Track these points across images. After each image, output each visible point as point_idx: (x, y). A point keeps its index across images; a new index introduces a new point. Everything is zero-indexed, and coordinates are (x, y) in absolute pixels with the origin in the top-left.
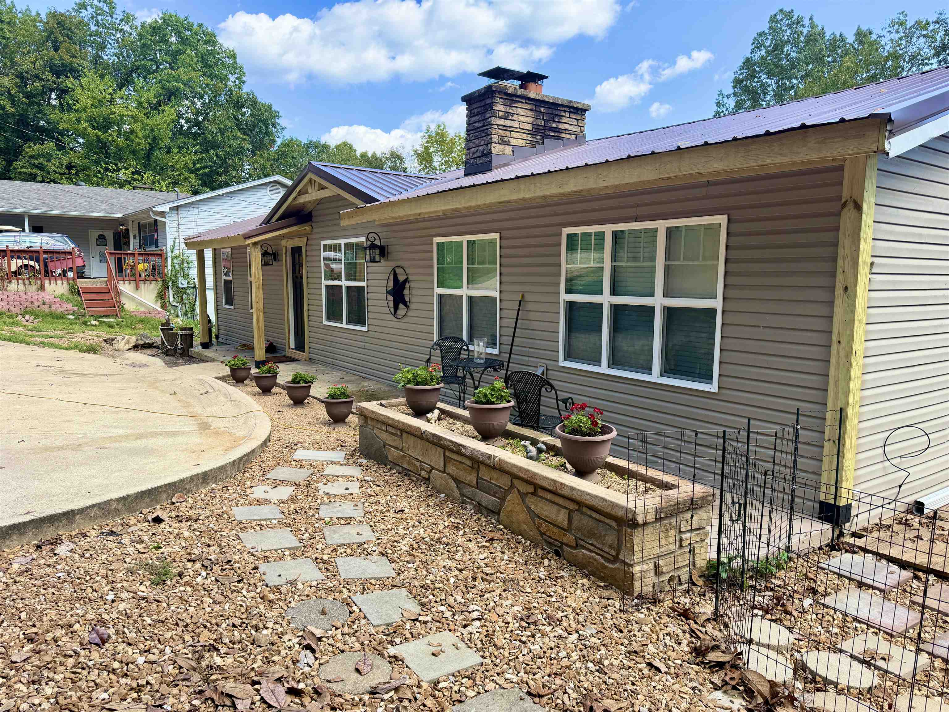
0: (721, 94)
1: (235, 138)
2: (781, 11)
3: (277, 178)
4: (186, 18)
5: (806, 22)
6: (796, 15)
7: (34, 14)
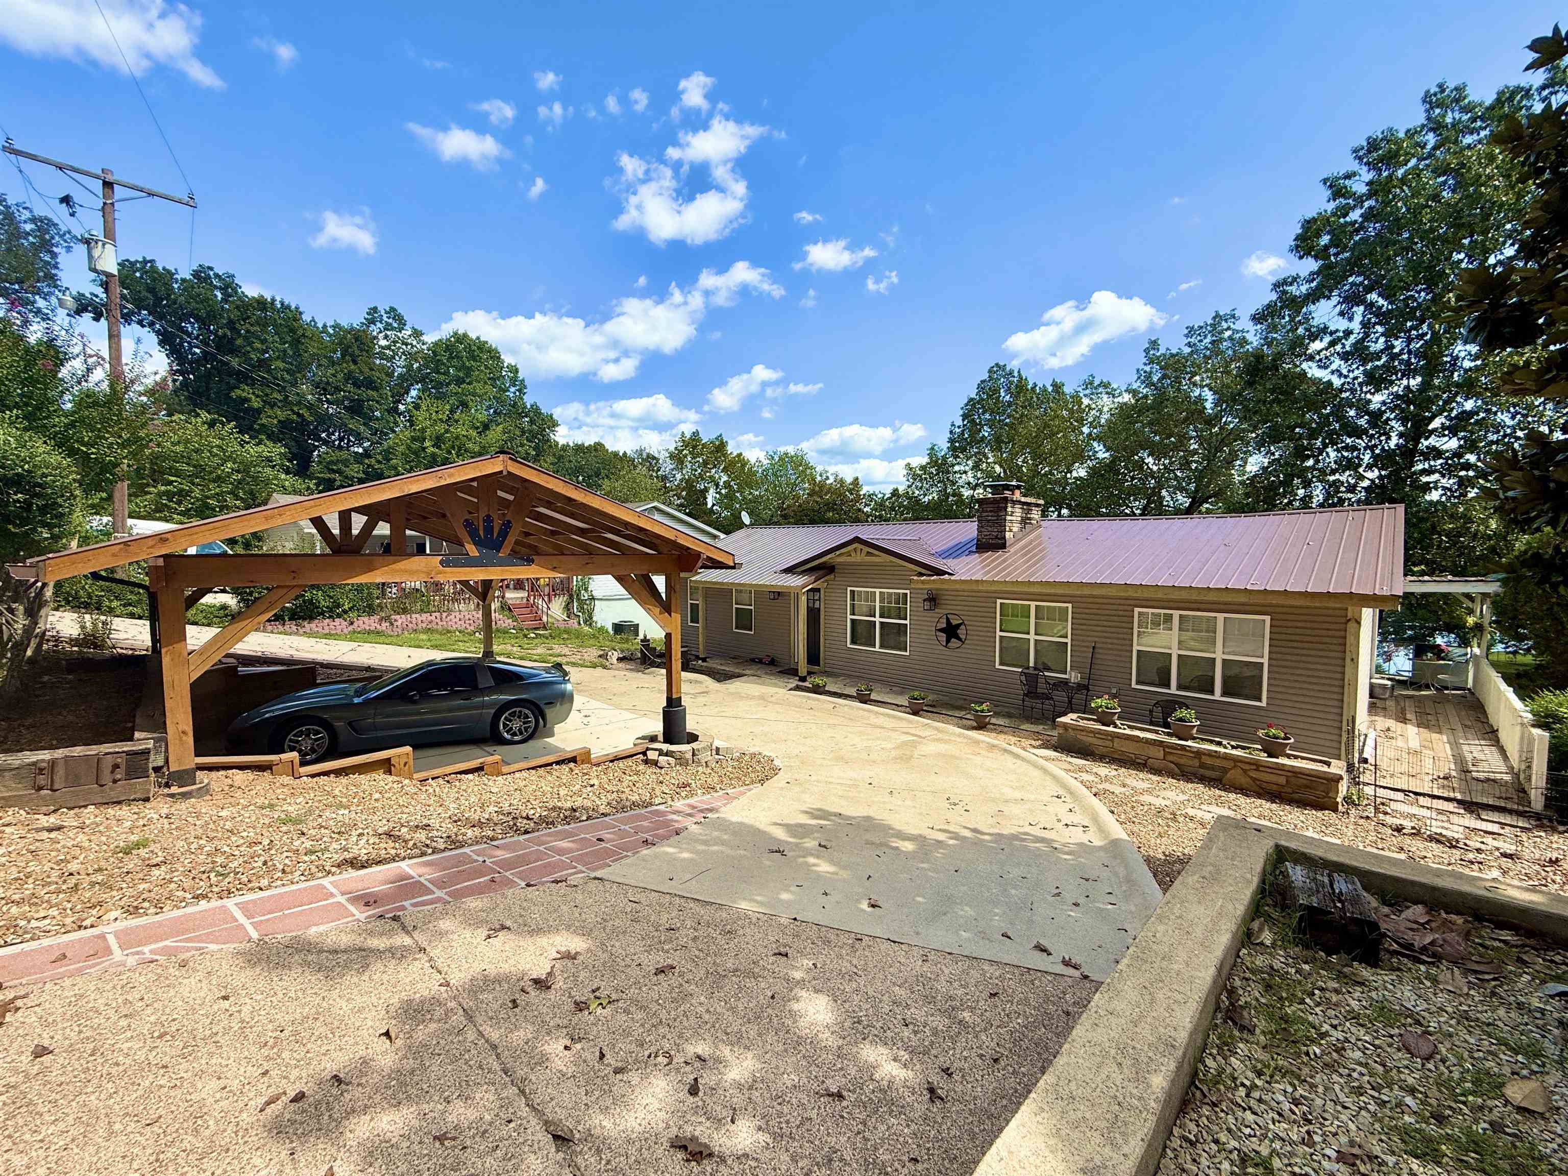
0: (953, 425)
1: (522, 445)
2: (997, 365)
3: (655, 504)
4: (478, 338)
5: (1016, 374)
6: (1008, 369)
7: (320, 325)
